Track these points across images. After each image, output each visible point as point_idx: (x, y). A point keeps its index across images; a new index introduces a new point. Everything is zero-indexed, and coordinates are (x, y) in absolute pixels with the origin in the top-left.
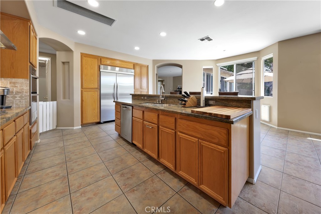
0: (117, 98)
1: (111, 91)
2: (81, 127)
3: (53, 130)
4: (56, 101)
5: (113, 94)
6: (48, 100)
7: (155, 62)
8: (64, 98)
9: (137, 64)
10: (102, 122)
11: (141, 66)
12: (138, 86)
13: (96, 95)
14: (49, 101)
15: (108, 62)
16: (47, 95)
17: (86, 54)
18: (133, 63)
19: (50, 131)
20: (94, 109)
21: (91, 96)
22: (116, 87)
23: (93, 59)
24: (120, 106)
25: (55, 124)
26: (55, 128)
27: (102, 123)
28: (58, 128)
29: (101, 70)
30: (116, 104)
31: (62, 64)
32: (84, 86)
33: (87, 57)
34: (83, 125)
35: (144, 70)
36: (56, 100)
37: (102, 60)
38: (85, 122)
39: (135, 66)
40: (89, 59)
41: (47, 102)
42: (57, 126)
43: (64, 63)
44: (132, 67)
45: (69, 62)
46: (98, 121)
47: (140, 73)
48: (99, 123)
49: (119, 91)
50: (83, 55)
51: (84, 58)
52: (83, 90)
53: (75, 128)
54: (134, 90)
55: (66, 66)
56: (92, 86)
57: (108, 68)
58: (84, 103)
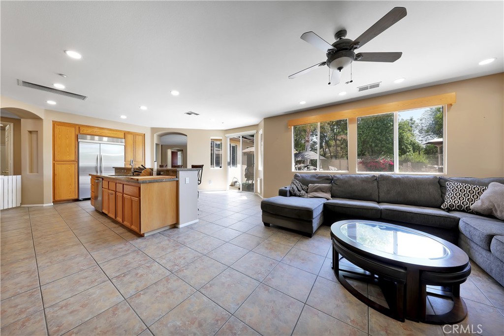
0: (101, 172)
1: (93, 164)
2: (52, 204)
3: (16, 208)
4: (20, 176)
5: (96, 168)
6: (9, 174)
7: (154, 130)
8: (31, 171)
9: (129, 133)
10: (80, 198)
11: (135, 135)
12: (130, 158)
13: (73, 168)
14: (11, 175)
15: (89, 131)
16: (8, 168)
17: (60, 122)
18: (124, 131)
19: (13, 208)
20: (70, 184)
21: (66, 170)
22: (100, 159)
23: (68, 128)
24: (97, 180)
25: (19, 202)
26: (19, 205)
27: (81, 201)
28: (23, 206)
29: (79, 140)
30: (92, 178)
31: (29, 133)
32: (57, 159)
33: (61, 125)
34: (55, 202)
35: (139, 139)
36: (20, 174)
37: (81, 128)
38: (57, 198)
39: (126, 134)
40: (63, 128)
41: (9, 176)
42: (21, 204)
43: (30, 132)
44: (123, 136)
45: (37, 131)
46: (76, 197)
47: (133, 142)
48: (77, 200)
49: (104, 164)
50: (55, 124)
51: (57, 127)
52: (56, 163)
53: (44, 205)
54: (124, 162)
55: (34, 136)
56: (68, 158)
57: (86, 137)
58: (56, 177)
